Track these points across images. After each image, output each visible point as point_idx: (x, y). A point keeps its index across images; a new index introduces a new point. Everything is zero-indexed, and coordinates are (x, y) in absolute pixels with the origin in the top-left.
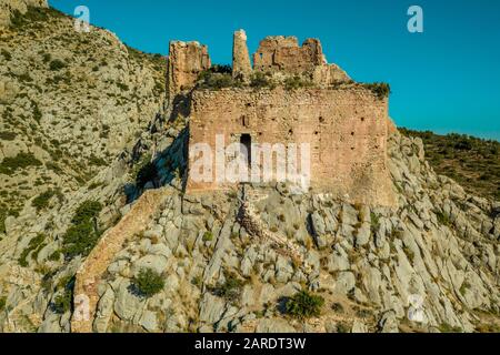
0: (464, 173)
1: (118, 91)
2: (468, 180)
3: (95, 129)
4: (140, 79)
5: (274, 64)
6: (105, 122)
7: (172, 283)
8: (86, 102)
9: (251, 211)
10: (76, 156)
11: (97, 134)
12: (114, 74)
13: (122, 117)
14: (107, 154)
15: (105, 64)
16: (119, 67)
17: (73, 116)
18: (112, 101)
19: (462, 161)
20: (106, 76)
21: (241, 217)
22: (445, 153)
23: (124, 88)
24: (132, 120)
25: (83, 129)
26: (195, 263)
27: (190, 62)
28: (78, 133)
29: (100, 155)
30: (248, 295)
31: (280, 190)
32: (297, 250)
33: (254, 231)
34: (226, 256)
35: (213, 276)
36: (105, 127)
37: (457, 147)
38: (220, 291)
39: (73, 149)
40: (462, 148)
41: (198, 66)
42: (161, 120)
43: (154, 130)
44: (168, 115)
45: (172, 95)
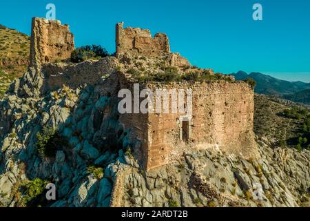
5: (134, 48)
21: (196, 185)
27: (54, 37)
41: (61, 41)
42: (30, 86)
43: (23, 95)
44: (41, 82)
45: (39, 64)
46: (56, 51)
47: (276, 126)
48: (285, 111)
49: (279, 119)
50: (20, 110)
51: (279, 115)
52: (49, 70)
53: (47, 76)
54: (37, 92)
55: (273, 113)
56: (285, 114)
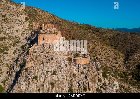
0: (97, 37)
1: (18, 22)
2: (97, 39)
3: (15, 31)
4: (22, 18)
6: (17, 29)
7: (37, 52)
8: (12, 25)
9: (44, 46)
10: (12, 36)
11: (15, 32)
12: (17, 18)
13: (20, 28)
14: (18, 36)
15: (14, 15)
16: (18, 16)
17: (10, 28)
18: (17, 25)
19: (97, 34)
20: (15, 18)
21: (43, 46)
22: (93, 32)
23: (20, 21)
24: (22, 29)
25: (12, 31)
26: (39, 50)
27: (36, 25)
28: (12, 32)
29: (17, 36)
30: (44, 52)
31: (47, 44)
32: (48, 49)
33: (44, 47)
34: (42, 50)
35: (41, 51)
36: (17, 30)
37: (96, 31)
38: (41, 52)
39: (11, 35)
40: (97, 31)
45: (34, 30)
46: (37, 28)
50: (30, 37)
53: (34, 32)
54: (33, 35)
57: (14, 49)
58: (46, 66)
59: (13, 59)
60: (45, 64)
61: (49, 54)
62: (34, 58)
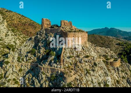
5: (64, 25)
30: (80, 57)
34: (75, 53)
35: (75, 55)
38: (77, 57)
41: (48, 23)
42: (42, 33)
43: (40, 35)
44: (45, 32)
45: (44, 28)
46: (47, 25)
47: (115, 48)
48: (119, 43)
49: (116, 46)
50: (41, 38)
51: (117, 44)
52: (46, 30)
53: (46, 31)
54: (44, 34)
55: (114, 44)
56: (119, 44)
57: (17, 55)
58: (94, 76)
59: (20, 70)
60: (92, 72)
61: (89, 58)
62: (70, 65)
